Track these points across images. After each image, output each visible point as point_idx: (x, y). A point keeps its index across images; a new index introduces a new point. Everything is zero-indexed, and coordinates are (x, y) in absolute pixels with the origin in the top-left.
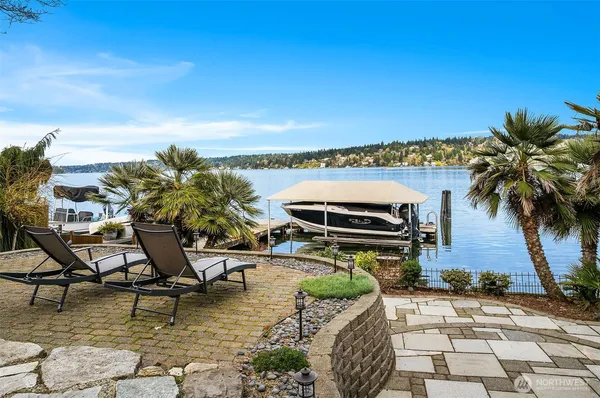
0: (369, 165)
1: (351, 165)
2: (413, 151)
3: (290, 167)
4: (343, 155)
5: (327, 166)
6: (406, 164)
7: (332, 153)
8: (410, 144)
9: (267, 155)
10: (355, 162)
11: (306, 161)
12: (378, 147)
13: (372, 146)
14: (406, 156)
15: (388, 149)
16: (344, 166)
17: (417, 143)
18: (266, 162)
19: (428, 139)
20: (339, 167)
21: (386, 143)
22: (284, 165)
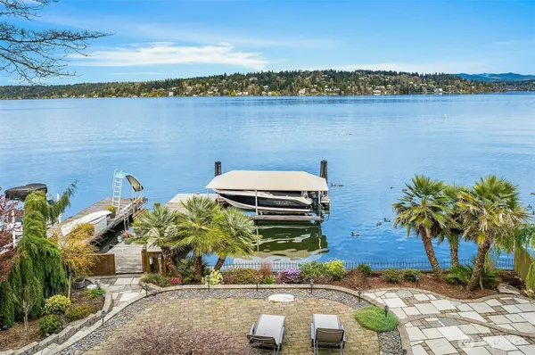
0: (214, 95)
1: (197, 94)
2: (253, 82)
3: (139, 95)
4: (190, 85)
5: (175, 95)
6: (247, 93)
7: (179, 82)
8: (249, 75)
9: (113, 83)
10: (202, 91)
11: (154, 90)
12: (222, 77)
13: (215, 77)
14: (247, 86)
15: (230, 80)
16: (190, 95)
17: (255, 75)
18: (113, 90)
19: (265, 71)
20: (187, 96)
21: (228, 75)
22: (133, 93)
